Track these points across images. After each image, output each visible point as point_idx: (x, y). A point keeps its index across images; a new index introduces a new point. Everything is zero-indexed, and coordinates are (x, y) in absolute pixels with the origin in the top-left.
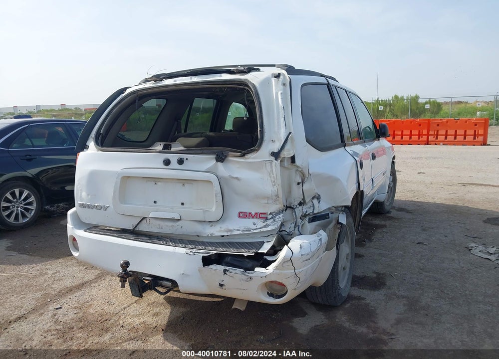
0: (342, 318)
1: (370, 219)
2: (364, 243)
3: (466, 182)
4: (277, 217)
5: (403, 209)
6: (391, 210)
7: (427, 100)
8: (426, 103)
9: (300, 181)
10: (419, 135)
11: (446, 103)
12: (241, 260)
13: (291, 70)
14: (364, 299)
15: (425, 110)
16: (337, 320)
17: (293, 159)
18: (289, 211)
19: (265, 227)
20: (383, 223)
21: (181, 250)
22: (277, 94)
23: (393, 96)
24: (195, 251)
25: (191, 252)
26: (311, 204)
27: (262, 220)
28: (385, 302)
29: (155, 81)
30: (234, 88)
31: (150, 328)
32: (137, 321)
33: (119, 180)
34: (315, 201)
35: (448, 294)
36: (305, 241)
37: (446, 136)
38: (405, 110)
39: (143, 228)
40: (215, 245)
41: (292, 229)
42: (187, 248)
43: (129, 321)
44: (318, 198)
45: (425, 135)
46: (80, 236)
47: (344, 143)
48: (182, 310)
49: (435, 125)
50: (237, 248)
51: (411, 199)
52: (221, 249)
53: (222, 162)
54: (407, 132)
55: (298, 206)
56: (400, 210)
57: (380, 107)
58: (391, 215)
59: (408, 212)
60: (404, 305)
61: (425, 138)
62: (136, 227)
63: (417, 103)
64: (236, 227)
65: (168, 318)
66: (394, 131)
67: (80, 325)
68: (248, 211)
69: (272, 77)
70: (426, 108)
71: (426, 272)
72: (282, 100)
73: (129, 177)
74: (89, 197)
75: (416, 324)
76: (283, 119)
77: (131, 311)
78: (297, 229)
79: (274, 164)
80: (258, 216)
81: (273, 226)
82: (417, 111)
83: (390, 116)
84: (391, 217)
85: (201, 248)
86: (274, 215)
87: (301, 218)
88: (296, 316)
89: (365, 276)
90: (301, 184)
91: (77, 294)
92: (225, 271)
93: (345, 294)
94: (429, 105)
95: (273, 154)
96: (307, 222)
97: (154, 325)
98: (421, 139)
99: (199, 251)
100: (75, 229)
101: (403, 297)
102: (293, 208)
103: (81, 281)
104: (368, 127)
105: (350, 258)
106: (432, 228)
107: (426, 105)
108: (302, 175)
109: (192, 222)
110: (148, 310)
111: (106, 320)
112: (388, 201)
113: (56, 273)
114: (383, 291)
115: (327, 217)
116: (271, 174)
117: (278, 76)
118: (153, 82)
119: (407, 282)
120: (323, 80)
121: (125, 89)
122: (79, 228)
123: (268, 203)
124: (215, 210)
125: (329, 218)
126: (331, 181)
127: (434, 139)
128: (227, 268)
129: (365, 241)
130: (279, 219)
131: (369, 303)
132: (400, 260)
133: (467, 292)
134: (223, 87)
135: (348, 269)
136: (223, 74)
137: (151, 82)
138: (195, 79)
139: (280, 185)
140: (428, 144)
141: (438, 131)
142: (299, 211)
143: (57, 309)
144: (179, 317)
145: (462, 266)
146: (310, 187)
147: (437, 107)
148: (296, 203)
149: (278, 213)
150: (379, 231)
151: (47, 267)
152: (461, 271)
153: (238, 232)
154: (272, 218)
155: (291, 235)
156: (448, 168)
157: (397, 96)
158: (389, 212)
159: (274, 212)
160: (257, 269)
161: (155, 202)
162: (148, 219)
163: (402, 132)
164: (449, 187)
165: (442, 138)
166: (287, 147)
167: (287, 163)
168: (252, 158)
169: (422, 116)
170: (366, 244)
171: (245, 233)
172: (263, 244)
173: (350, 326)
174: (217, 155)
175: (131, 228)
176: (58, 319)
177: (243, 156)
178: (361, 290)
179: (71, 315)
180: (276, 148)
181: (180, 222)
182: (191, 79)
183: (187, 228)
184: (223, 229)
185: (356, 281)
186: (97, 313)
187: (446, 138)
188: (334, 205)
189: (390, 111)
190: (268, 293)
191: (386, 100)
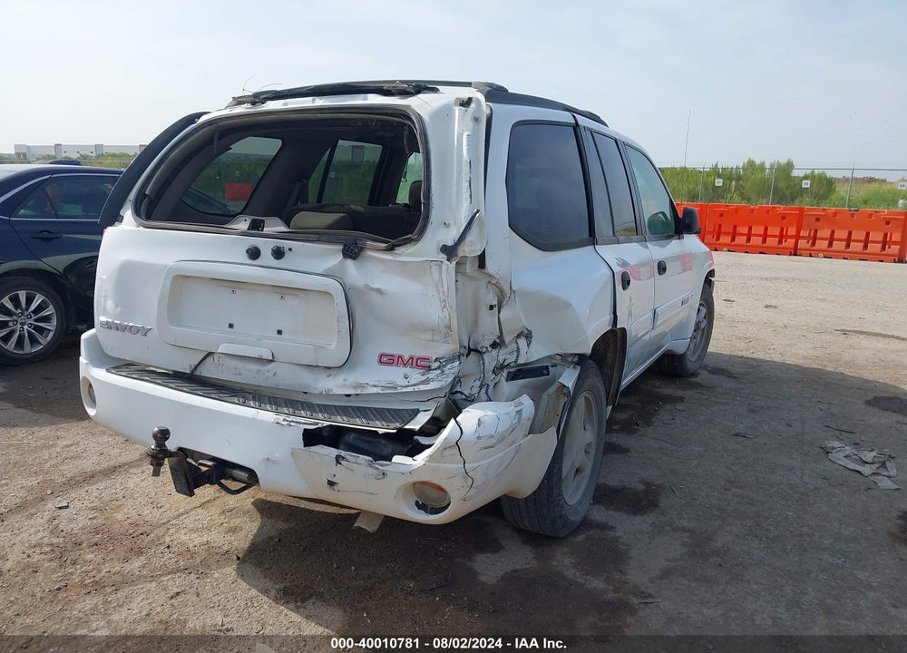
0: (564, 561)
1: (658, 384)
2: (636, 427)
3: (849, 329)
4: (449, 366)
5: (722, 370)
6: (699, 371)
7: (809, 172)
8: (806, 177)
9: (495, 303)
10: (781, 237)
11: (846, 180)
12: (373, 440)
13: (496, 94)
14: (612, 528)
15: (802, 191)
16: (554, 563)
17: (481, 260)
18: (473, 356)
19: (423, 382)
20: (679, 393)
21: (267, 416)
22: (460, 136)
23: (746, 161)
24: (291, 418)
25: (284, 420)
26: (514, 347)
27: (421, 371)
28: (649, 537)
29: (254, 104)
30: (389, 121)
31: (217, 554)
32: (197, 539)
33: (169, 283)
34: (522, 342)
35: (768, 530)
36: (490, 413)
37: (831, 241)
38: (763, 189)
39: (208, 371)
40: (331, 410)
41: (475, 390)
42: (277, 412)
43: (183, 538)
44: (528, 336)
45: (791, 237)
46: (98, 380)
47: (595, 237)
48: (281, 525)
49: (813, 220)
50: (368, 419)
51: (740, 354)
52: (339, 418)
53: (354, 258)
54: (758, 230)
55: (490, 349)
56: (717, 371)
57: (717, 181)
58: (698, 380)
59: (729, 377)
60: (684, 544)
61: (791, 243)
62: (196, 368)
63: (789, 177)
64: (372, 380)
65: (252, 537)
66: (735, 227)
67: (95, 540)
68: (397, 352)
69: (455, 105)
70: (803, 186)
71: (737, 487)
72: (468, 149)
73: (187, 277)
74: (119, 309)
75: (697, 580)
76: (467, 184)
77: (189, 521)
78: (484, 390)
79: (444, 267)
80: (414, 362)
81: (439, 382)
82: (788, 193)
83: (736, 198)
84: (696, 383)
85: (304, 415)
86: (443, 362)
87: (494, 372)
88: (481, 548)
89: (624, 488)
90: (496, 309)
91: (101, 485)
92: (338, 459)
93: (575, 518)
94: (809, 182)
95: (445, 249)
96: (503, 379)
97: (226, 548)
98: (784, 244)
99: (299, 419)
100: (90, 366)
101: (684, 530)
102: (480, 352)
103: (112, 463)
104: (663, 214)
105: (593, 451)
106: (768, 408)
107: (804, 182)
108: (500, 293)
109: (293, 366)
110: (220, 521)
111: (142, 534)
112: (694, 352)
113: (71, 445)
114: (651, 517)
115: (545, 372)
116: (440, 286)
117: (466, 103)
118: (250, 105)
119: (698, 503)
120: (567, 117)
121: (200, 115)
122: (99, 366)
123: (432, 341)
124: (336, 348)
125: (548, 374)
126: (555, 306)
127: (808, 246)
128: (343, 453)
129: (638, 425)
130: (452, 370)
131: (620, 537)
132: (695, 462)
133: (805, 530)
134: (369, 119)
135: (587, 472)
136: (369, 95)
137: (245, 105)
138: (320, 102)
139: (454, 308)
140: (795, 254)
141: (816, 231)
142: (491, 359)
143: (60, 508)
144: (272, 538)
145: (808, 481)
146: (513, 316)
147: (825, 185)
148: (487, 343)
149: (451, 360)
150: (668, 407)
151: (59, 433)
152: (803, 490)
153: (375, 390)
154: (439, 368)
155: (471, 400)
156: (824, 300)
157: (753, 162)
158: (694, 374)
159: (442, 358)
160: (396, 459)
161: (231, 326)
162: (216, 357)
163: (750, 228)
164: (815, 335)
165: (822, 244)
166: (470, 238)
167: (470, 268)
168: (406, 254)
169: (797, 201)
170: (638, 430)
171: (389, 391)
172: (416, 415)
173: (575, 576)
174: (345, 246)
175: (188, 371)
176: (58, 526)
177: (391, 249)
178: (611, 513)
179: (83, 521)
180: (450, 237)
181: (273, 365)
182: (314, 101)
183: (285, 377)
184: (347, 383)
185: (604, 495)
186: (129, 521)
187: (830, 245)
188: (560, 352)
189: (737, 188)
190: (417, 503)
191: (732, 168)
